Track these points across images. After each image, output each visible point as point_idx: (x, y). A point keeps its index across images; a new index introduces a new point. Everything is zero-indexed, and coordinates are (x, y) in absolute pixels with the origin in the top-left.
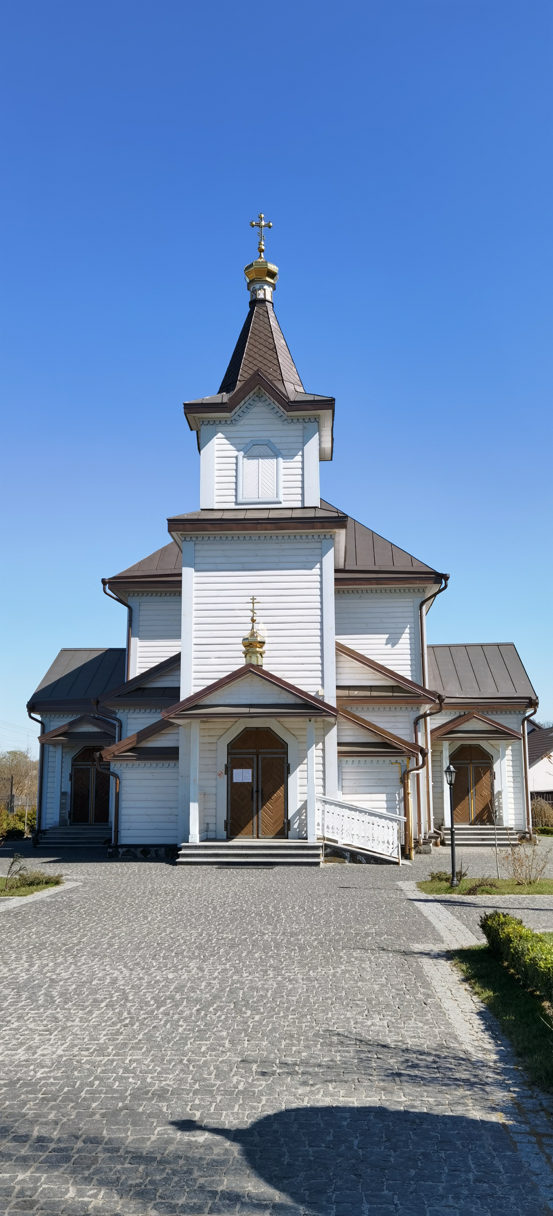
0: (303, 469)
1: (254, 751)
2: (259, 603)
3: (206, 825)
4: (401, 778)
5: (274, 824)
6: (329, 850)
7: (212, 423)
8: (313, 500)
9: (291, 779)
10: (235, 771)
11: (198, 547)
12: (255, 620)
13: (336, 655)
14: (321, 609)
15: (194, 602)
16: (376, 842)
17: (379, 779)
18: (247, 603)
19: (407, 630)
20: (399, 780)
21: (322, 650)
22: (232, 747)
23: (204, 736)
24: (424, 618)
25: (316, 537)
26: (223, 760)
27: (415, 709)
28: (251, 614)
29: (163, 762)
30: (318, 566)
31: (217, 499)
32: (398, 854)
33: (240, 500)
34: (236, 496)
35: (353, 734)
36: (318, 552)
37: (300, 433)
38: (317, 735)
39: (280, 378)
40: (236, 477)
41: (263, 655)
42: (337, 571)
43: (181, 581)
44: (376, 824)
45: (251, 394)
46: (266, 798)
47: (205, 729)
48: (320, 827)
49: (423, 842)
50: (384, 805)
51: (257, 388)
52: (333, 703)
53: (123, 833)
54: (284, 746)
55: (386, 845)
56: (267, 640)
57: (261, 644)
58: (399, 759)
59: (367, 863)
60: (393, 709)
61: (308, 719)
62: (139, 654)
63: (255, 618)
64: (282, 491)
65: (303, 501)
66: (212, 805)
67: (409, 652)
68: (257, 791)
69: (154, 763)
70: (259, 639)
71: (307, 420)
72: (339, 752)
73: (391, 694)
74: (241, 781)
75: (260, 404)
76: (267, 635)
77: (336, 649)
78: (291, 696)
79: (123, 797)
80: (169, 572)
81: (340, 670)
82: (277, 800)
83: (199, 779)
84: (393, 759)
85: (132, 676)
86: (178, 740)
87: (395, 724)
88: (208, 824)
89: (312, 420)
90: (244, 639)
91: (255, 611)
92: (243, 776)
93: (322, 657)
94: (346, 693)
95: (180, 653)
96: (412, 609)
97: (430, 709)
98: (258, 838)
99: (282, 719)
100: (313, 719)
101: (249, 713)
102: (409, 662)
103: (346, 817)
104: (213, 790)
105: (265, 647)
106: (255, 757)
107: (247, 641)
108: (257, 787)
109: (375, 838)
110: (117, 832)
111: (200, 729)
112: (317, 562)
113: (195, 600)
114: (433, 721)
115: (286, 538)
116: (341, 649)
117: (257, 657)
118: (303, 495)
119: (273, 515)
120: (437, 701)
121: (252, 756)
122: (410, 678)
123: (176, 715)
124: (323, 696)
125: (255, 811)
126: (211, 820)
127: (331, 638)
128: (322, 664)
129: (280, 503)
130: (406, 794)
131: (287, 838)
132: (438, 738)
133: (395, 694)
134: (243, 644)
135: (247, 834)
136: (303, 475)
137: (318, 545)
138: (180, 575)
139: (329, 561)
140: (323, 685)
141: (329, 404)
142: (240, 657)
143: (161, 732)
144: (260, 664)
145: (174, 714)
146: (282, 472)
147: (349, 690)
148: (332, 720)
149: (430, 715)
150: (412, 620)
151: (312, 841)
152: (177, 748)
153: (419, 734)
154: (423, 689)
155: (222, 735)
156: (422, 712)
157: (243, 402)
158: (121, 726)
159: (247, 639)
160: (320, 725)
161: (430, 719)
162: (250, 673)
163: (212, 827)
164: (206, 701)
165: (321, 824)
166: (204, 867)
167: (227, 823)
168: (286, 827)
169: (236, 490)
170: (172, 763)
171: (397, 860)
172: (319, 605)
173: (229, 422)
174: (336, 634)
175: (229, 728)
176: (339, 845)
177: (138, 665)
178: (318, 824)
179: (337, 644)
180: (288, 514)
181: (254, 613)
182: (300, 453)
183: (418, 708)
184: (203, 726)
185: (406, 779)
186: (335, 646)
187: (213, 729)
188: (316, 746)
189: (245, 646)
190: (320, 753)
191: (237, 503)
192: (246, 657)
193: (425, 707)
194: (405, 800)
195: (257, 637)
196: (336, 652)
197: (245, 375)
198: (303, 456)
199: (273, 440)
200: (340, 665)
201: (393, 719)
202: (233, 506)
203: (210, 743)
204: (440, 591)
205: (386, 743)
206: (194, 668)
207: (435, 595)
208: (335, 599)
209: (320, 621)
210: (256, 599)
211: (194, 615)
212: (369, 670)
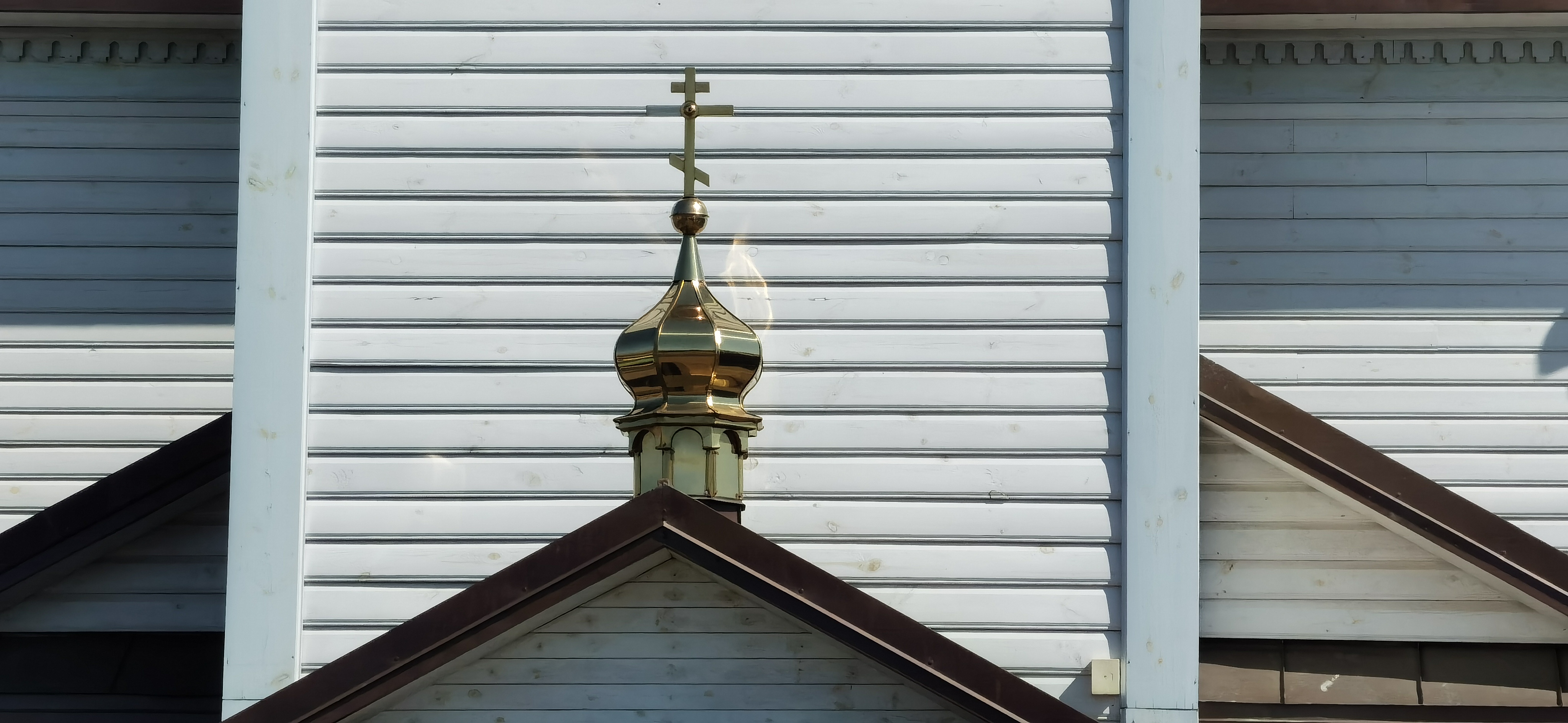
2: (726, 111)
12: (701, 220)
13: (1206, 449)
14: (1119, 158)
15: (317, 100)
18: (652, 111)
21: (1116, 415)
28: (675, 179)
41: (749, 443)
56: (772, 347)
57: (737, 372)
63: (697, 208)
70: (720, 338)
76: (770, 315)
77: (1206, 408)
81: (1229, 542)
90: (624, 341)
91: (699, 164)
93: (1116, 458)
94: (1259, 683)
95: (227, 418)
105: (761, 392)
107: (643, 353)
116: (1235, 409)
117: (709, 450)
124: (1117, 700)
127: (1179, 338)
128: (1116, 502)
134: (620, 366)
140: (1117, 634)
142: (605, 452)
144: (724, 492)
147: (1285, 667)
159: (649, 335)
162: (663, 554)
172: (1102, 133)
174: (1210, 314)
179: (1214, 379)
181: (693, 175)
186: (1197, 394)
189: (631, 384)
192: (636, 450)
195: (708, 324)
196: (1204, 429)
200: (1233, 508)
206: (314, 515)
208: (1206, 99)
209: (1105, 227)
210: (705, 87)
211: (315, 184)
212: (1412, 546)
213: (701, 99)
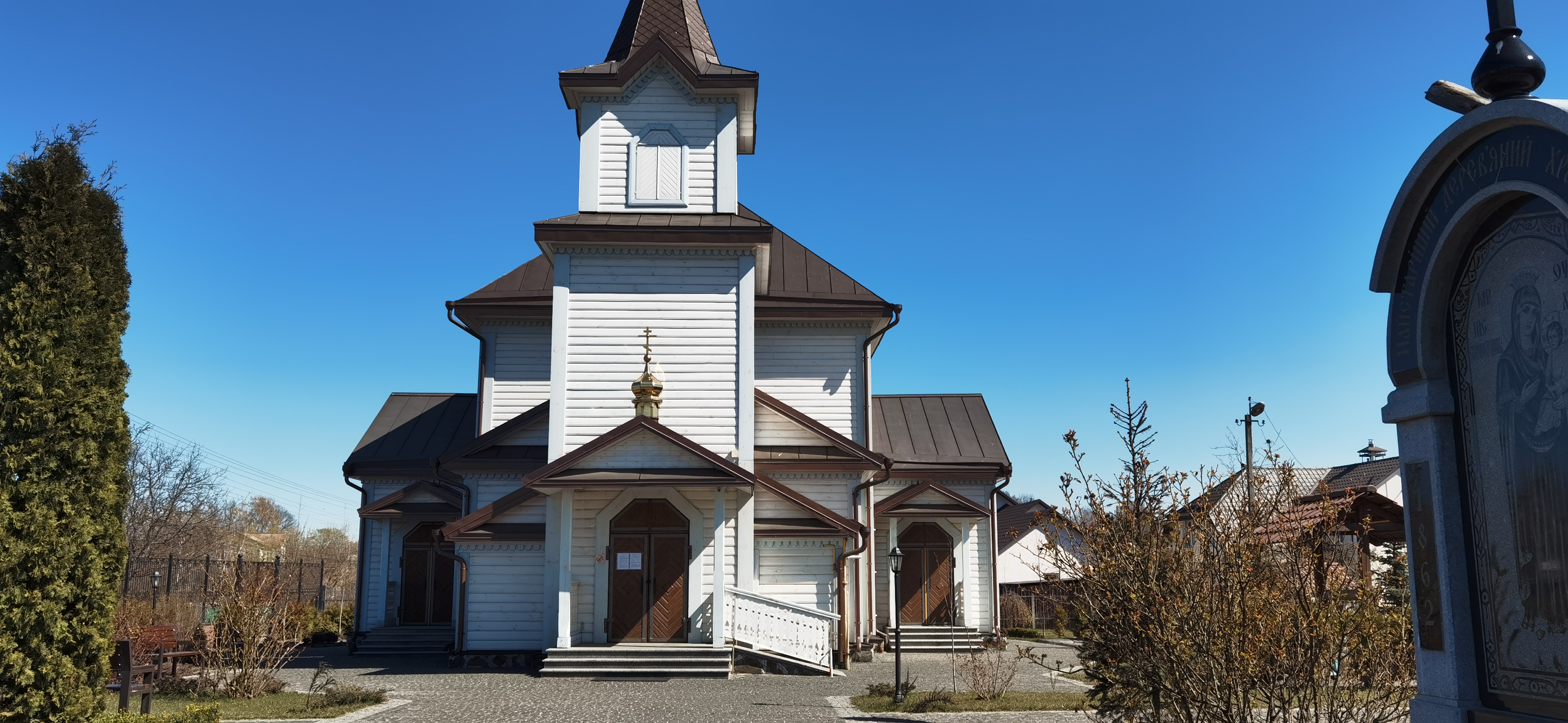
0: (715, 163)
1: (646, 529)
2: (655, 336)
3: (579, 625)
4: (834, 565)
5: (669, 623)
6: (740, 657)
7: (596, 99)
8: (729, 204)
9: (692, 567)
10: (619, 555)
11: (575, 262)
12: (650, 359)
13: (755, 407)
14: (737, 346)
15: (568, 334)
16: (801, 647)
17: (807, 566)
18: (639, 336)
19: (848, 376)
20: (833, 567)
21: (737, 399)
22: (616, 524)
23: (580, 510)
24: (869, 360)
25: (731, 253)
26: (604, 540)
27: (854, 476)
28: (644, 351)
29: (523, 543)
30: (734, 290)
31: (601, 199)
32: (829, 663)
33: (632, 200)
34: (627, 196)
35: (773, 508)
36: (734, 272)
37: (712, 117)
38: (728, 509)
39: (688, 44)
40: (627, 171)
41: (660, 406)
42: (758, 297)
43: (551, 306)
44: (801, 624)
45: (649, 63)
46: (660, 589)
47: (581, 500)
48: (730, 628)
49: (862, 647)
50: (814, 599)
51: (656, 57)
52: (750, 467)
53: (470, 635)
54: (684, 524)
55: (814, 649)
56: (665, 386)
57: (657, 391)
58: (833, 540)
59: (788, 674)
60: (827, 476)
61: (716, 489)
62: (494, 402)
63: (649, 357)
64: (687, 191)
65: (715, 205)
66: (589, 599)
67: (849, 403)
68: (648, 581)
69: (512, 544)
70: (654, 384)
71: (721, 100)
72: (755, 531)
73: (824, 457)
74: (627, 568)
75: (660, 77)
76: (665, 380)
77: (755, 398)
78: (694, 458)
79: (471, 588)
80: (535, 294)
81: (760, 426)
82: (674, 592)
83: (572, 566)
84: (825, 540)
85: (484, 431)
86: (544, 515)
87: (828, 495)
88: (582, 623)
89: (729, 100)
90: (633, 385)
91: (649, 347)
92: (629, 561)
93: (737, 408)
94: (767, 455)
95: (549, 401)
96: (853, 349)
97: (874, 476)
98: (648, 641)
99: (682, 489)
100: (723, 488)
101: (640, 480)
102: (850, 417)
103: (763, 614)
104: (590, 580)
105: (662, 395)
106: (646, 537)
107: (638, 387)
108: (649, 576)
109: (800, 642)
110: (462, 633)
111: (574, 500)
112: (732, 286)
113: (570, 332)
114: (878, 492)
115: (692, 253)
116: (761, 398)
117: (652, 407)
118: (715, 197)
119: (675, 222)
120: (883, 467)
121: (642, 536)
122: (850, 437)
123: (542, 481)
124: (737, 459)
125: (644, 607)
126: (587, 618)
127: (750, 383)
128: (737, 418)
129: (685, 206)
130: (842, 585)
131: (687, 642)
132: (883, 513)
133: (829, 457)
134: (633, 390)
135: (633, 636)
136: (715, 171)
137: (734, 264)
138: (551, 298)
139: (748, 283)
140: (737, 445)
141: (751, 80)
142: (629, 408)
143: (523, 504)
144: (654, 416)
145: (539, 480)
146: (688, 166)
147: (772, 451)
148: (748, 489)
149: (874, 484)
150: (854, 363)
151: (718, 645)
152: (544, 525)
153: (860, 507)
154: (866, 450)
155: (603, 509)
156: (863, 481)
157: (638, 74)
158: (469, 496)
159: (639, 383)
160: (732, 496)
161: (874, 490)
162: (642, 429)
163: (588, 627)
164: (583, 464)
165: (730, 624)
166: (576, 679)
167: (608, 623)
168: (685, 627)
169: (627, 187)
170: (536, 544)
171: (827, 670)
172: (734, 342)
173: (619, 99)
174: (756, 378)
175: (613, 500)
176: (754, 650)
177: (493, 416)
178: (727, 624)
179: (757, 392)
180: (695, 222)
181: (648, 350)
182: (713, 143)
183: (858, 475)
184: (578, 497)
185: (841, 565)
186: (754, 395)
187: (591, 500)
188: (726, 524)
189: (635, 393)
190: (732, 532)
191: (627, 205)
192: (636, 407)
193: (867, 474)
194: (840, 592)
195: (651, 381)
196: (755, 402)
197: (641, 38)
198: (715, 146)
199: (677, 124)
200: (761, 419)
201: (827, 489)
202: (622, 209)
203: (586, 519)
204: (890, 326)
205: (816, 519)
206: (567, 421)
207: (883, 332)
208: (756, 334)
209: (735, 361)
210: (651, 331)
211: (568, 351)
212: (797, 426)
213: (650, 334)
